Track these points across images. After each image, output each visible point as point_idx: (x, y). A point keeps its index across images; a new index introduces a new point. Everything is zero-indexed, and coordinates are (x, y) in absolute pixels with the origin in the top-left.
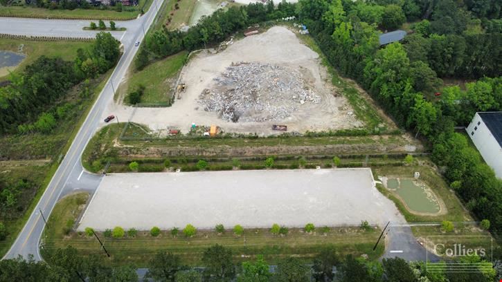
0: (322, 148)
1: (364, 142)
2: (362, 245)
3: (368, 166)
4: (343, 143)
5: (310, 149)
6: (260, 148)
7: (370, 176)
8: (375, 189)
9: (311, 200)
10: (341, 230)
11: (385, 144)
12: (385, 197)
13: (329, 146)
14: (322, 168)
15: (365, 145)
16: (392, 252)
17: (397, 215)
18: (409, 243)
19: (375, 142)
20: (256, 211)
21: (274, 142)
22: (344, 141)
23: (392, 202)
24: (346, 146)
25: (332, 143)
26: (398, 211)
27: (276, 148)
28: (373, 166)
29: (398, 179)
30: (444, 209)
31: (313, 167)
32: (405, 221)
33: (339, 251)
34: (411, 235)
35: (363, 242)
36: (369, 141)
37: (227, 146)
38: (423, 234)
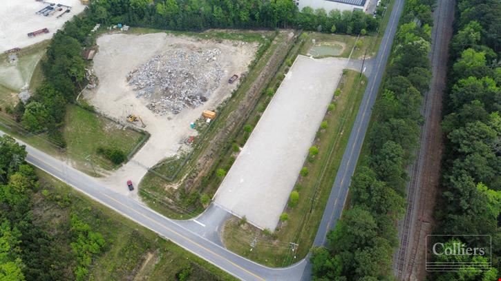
0: (267, 67)
1: (275, 48)
4: (270, 57)
5: (264, 73)
6: (246, 96)
7: (305, 57)
8: (317, 60)
11: (281, 42)
13: (268, 64)
15: (278, 49)
19: (277, 44)
21: (245, 87)
24: (273, 57)
25: (266, 62)
27: (252, 88)
31: (283, 77)
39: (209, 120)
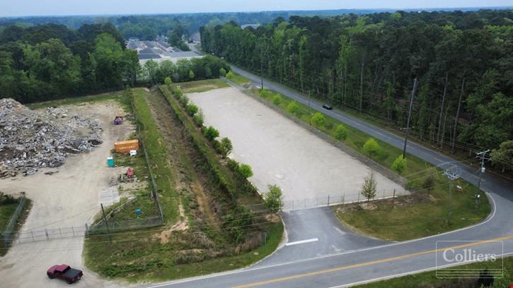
39: (133, 152)
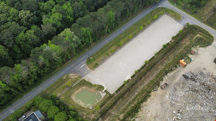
0: (138, 90)
1: (124, 109)
2: (94, 61)
3: (113, 95)
4: (132, 100)
5: (142, 86)
6: (159, 71)
7: (109, 91)
8: (103, 85)
9: (121, 64)
10: (103, 61)
11: (115, 116)
12: (97, 84)
13: (136, 94)
14: (129, 79)
15: (123, 107)
16: (84, 65)
17: (89, 79)
18: (80, 72)
19: (120, 114)
20: (133, 48)
21: (158, 77)
22: (133, 102)
23: (94, 84)
24: (130, 100)
25: (137, 96)
26: (89, 82)
27: (154, 75)
28: (111, 96)
29: (98, 101)
30: (73, 99)
31: (132, 77)
32: (85, 79)
33: (99, 54)
34: (81, 75)
35: (94, 62)
36: (123, 112)
37: (170, 62)
38: (77, 78)
